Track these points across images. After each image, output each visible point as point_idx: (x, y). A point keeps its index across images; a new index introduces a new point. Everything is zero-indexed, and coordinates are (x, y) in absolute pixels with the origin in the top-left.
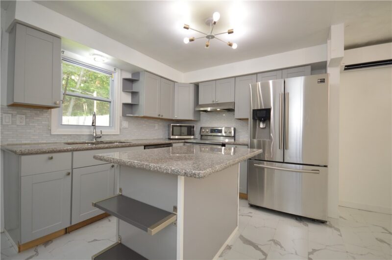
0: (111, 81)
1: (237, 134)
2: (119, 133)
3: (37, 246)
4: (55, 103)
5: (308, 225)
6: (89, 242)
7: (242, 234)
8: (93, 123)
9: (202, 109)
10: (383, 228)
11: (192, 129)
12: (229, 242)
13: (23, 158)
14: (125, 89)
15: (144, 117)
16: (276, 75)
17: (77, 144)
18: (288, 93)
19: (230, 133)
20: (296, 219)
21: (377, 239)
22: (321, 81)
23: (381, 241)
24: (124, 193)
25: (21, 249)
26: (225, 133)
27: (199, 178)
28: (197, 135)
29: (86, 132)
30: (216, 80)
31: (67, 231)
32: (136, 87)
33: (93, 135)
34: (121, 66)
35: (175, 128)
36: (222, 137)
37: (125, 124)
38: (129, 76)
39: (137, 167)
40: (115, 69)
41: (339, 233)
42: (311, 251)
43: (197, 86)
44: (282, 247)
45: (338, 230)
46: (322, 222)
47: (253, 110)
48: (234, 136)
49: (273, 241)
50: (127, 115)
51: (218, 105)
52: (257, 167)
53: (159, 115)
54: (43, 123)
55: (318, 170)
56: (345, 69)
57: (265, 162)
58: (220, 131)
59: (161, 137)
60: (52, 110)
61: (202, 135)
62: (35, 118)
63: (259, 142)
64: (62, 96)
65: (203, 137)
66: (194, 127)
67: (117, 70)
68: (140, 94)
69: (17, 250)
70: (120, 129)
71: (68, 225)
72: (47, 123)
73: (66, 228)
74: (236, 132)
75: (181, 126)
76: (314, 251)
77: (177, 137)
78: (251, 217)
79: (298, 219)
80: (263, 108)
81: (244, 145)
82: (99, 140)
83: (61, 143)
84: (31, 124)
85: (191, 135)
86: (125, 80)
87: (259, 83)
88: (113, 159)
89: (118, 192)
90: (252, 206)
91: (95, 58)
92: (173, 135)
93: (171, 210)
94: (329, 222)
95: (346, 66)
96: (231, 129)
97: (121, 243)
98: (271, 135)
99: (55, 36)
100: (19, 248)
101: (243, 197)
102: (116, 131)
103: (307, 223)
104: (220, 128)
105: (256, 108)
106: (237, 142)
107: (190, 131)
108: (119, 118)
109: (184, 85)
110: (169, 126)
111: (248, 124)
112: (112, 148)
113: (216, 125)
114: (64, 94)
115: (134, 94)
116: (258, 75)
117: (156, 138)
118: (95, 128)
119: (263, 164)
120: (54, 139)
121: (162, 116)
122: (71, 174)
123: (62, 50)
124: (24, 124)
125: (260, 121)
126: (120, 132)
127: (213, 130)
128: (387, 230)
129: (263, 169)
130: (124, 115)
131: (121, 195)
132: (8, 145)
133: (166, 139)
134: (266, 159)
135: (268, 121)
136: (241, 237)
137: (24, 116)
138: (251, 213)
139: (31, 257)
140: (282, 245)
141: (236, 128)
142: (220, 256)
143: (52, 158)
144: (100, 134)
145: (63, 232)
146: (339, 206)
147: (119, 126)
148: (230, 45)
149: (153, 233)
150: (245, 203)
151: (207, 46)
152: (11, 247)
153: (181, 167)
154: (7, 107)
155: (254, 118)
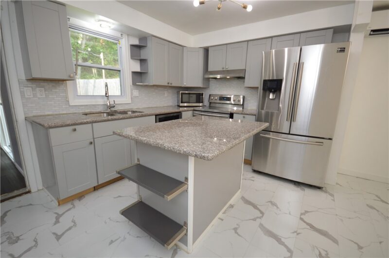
0: (118, 48)
1: (245, 103)
2: (130, 102)
3: (73, 200)
4: (70, 76)
5: (304, 190)
6: (115, 198)
7: (244, 196)
8: (106, 94)
9: (211, 76)
10: (377, 196)
11: (201, 97)
12: (232, 202)
13: (51, 131)
14: (133, 56)
15: (154, 86)
16: (293, 40)
17: (94, 113)
18: (303, 63)
19: (239, 101)
20: (295, 184)
21: (367, 205)
22: (340, 51)
23: (372, 207)
24: (142, 163)
25: (60, 203)
26: (234, 101)
27: (208, 160)
28: (206, 103)
29: (101, 102)
30: (227, 44)
31: (96, 189)
32: (144, 54)
33: (107, 105)
34: (128, 31)
35: (184, 95)
36: (230, 105)
37: (136, 93)
38: (136, 42)
39: (153, 145)
40: (121, 35)
41: (333, 198)
42: (303, 212)
43: (206, 50)
44: (278, 208)
45: (332, 195)
46: (319, 188)
47: (264, 80)
48: (243, 105)
49: (271, 202)
50: (137, 84)
51: (228, 72)
52: (263, 137)
53: (168, 83)
54: (61, 94)
55: (322, 143)
56: (370, 34)
57: (271, 133)
58: (229, 99)
59: (170, 104)
60: (67, 81)
61: (210, 103)
62: (53, 90)
63: (267, 114)
64: (74, 67)
65: (212, 105)
66: (202, 94)
67: (123, 36)
68: (148, 61)
69: (57, 204)
70: (132, 98)
71: (96, 184)
72: (65, 94)
73: (94, 187)
74: (245, 100)
75: (189, 94)
76: (306, 212)
77: (185, 104)
78: (253, 181)
79: (297, 184)
80: (275, 78)
81: (252, 115)
82: (113, 109)
83: (79, 113)
84: (50, 96)
85: (200, 102)
86: (133, 46)
87: (274, 51)
88: (131, 136)
89: (136, 162)
90: (255, 171)
91: (101, 25)
92: (182, 102)
93: (183, 180)
94: (325, 187)
95: (372, 31)
96: (240, 97)
97: (141, 201)
98: (281, 106)
99: (59, 4)
100: (59, 202)
101: (247, 162)
102: (127, 100)
103: (304, 188)
104: (229, 96)
105: (267, 79)
106: (245, 111)
107: (199, 98)
108: (129, 86)
109: (193, 50)
110: (178, 92)
111: (258, 92)
112: (126, 119)
113: (225, 92)
114: (76, 65)
115: (143, 61)
116: (274, 38)
117: (166, 105)
118: (108, 99)
119: (269, 134)
120: (72, 110)
121: (171, 84)
122: (93, 143)
123: (68, 17)
124: (44, 96)
125: (271, 91)
126: (132, 100)
127: (222, 98)
128: (380, 198)
129: (269, 139)
130: (134, 84)
131: (139, 164)
132: (34, 116)
133: (175, 106)
134: (272, 130)
135: (278, 92)
136: (243, 198)
137: (43, 89)
138: (253, 177)
139: (69, 210)
140: (279, 206)
141: (246, 97)
142: (224, 213)
143: (75, 130)
144: (113, 103)
145: (93, 189)
146: (338, 173)
147: (130, 95)
148: (245, 7)
149: (169, 200)
150: (249, 168)
151: (219, 9)
152: (51, 201)
153: (192, 149)
154: (26, 81)
155: (264, 89)
